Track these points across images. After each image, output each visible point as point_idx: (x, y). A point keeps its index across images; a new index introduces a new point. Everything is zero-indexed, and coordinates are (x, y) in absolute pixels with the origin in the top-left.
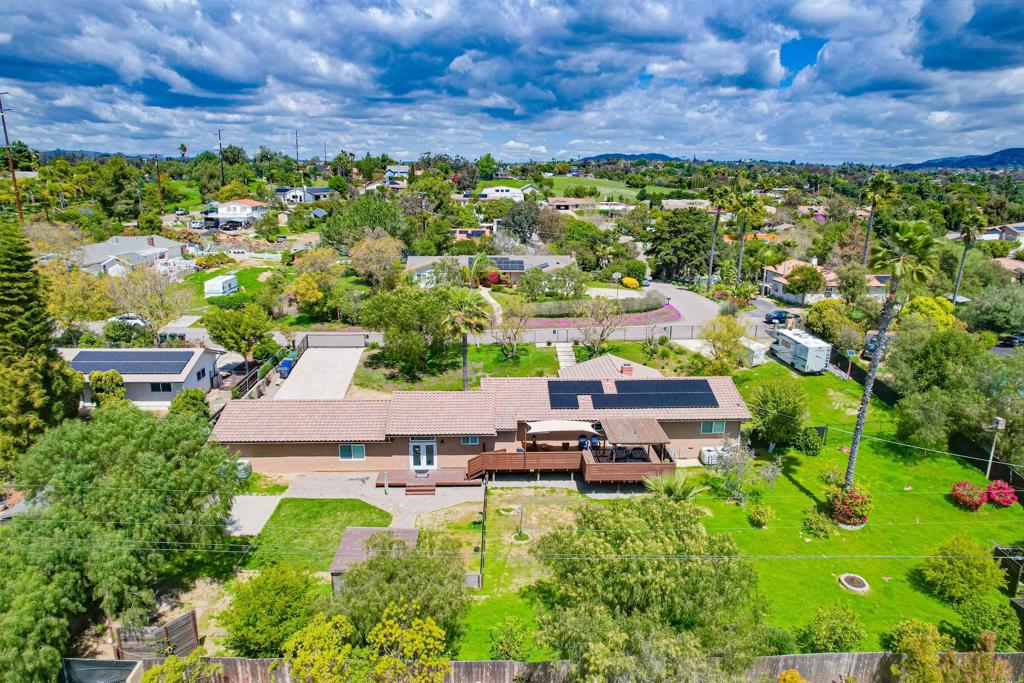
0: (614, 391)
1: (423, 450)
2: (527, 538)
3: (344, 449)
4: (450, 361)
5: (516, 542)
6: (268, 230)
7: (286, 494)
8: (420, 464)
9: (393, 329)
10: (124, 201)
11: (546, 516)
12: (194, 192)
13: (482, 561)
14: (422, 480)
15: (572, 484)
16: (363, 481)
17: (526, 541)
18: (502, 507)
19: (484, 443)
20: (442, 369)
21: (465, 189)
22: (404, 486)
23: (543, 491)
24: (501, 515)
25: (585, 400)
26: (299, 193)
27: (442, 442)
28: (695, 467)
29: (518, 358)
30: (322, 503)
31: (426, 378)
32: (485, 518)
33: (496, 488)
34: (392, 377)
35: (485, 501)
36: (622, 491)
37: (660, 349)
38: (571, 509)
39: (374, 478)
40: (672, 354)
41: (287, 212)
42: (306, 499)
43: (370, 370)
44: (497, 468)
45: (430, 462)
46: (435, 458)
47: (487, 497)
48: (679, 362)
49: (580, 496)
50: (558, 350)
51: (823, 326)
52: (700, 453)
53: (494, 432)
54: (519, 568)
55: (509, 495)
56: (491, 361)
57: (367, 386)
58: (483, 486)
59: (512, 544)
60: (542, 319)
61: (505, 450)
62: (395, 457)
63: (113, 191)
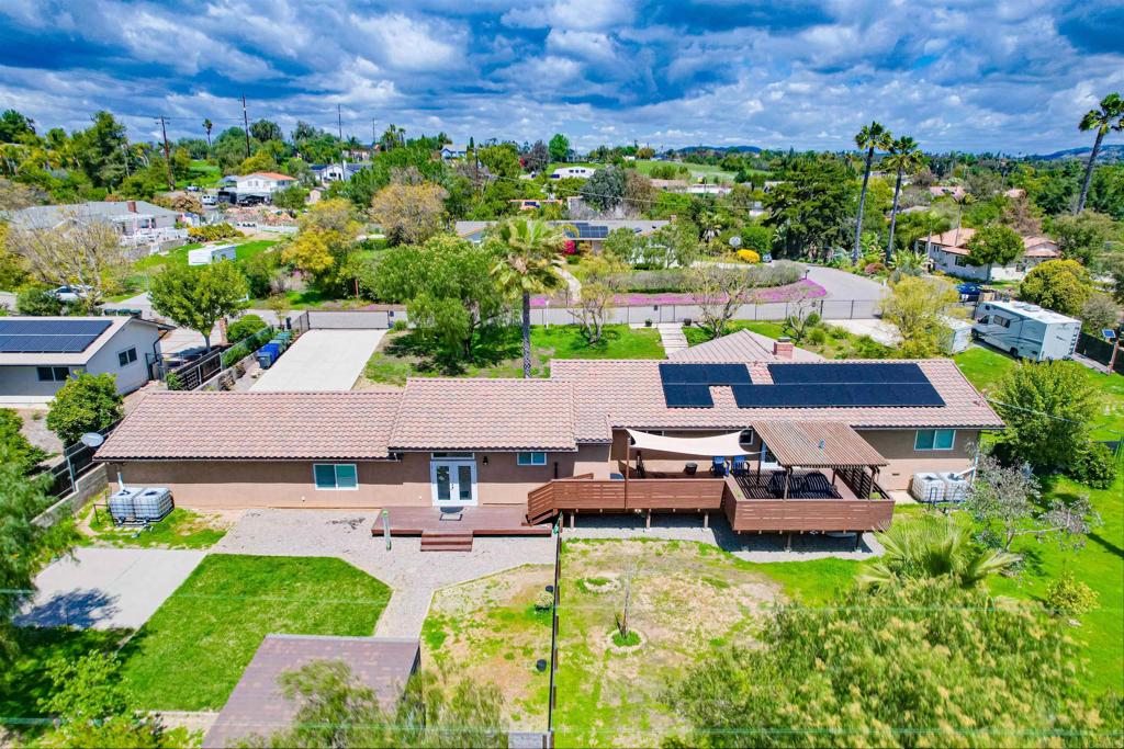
0: (767, 380)
1: (453, 473)
2: (635, 640)
3: (324, 471)
4: (507, 347)
5: (616, 649)
6: (292, 201)
7: (217, 548)
8: (448, 497)
9: (422, 297)
10: (114, 166)
11: (666, 593)
12: (216, 168)
13: (552, 690)
14: (451, 525)
15: (706, 534)
16: (353, 524)
17: (635, 648)
18: (586, 576)
19: (556, 463)
20: (496, 358)
21: (532, 169)
22: (420, 536)
23: (658, 546)
24: (585, 590)
25: (722, 395)
26: (337, 169)
27: (486, 460)
28: (906, 506)
29: (604, 342)
30: (273, 564)
31: (471, 369)
32: (557, 600)
33: (577, 540)
34: (423, 369)
35: (558, 563)
36: (795, 548)
37: (810, 331)
38: (710, 581)
39: (371, 519)
40: (827, 338)
41: (321, 189)
42: (249, 557)
43: (393, 357)
44: (578, 506)
45: (465, 494)
46: (475, 487)
47: (562, 556)
48: (840, 349)
49: (722, 556)
50: (661, 332)
51: (1054, 297)
52: (911, 482)
53: (573, 445)
54: (625, 708)
55: (599, 553)
56: (567, 346)
57: (384, 380)
58: (555, 536)
59: (608, 651)
60: (636, 295)
61: (591, 475)
62: (407, 485)
63: (98, 153)
